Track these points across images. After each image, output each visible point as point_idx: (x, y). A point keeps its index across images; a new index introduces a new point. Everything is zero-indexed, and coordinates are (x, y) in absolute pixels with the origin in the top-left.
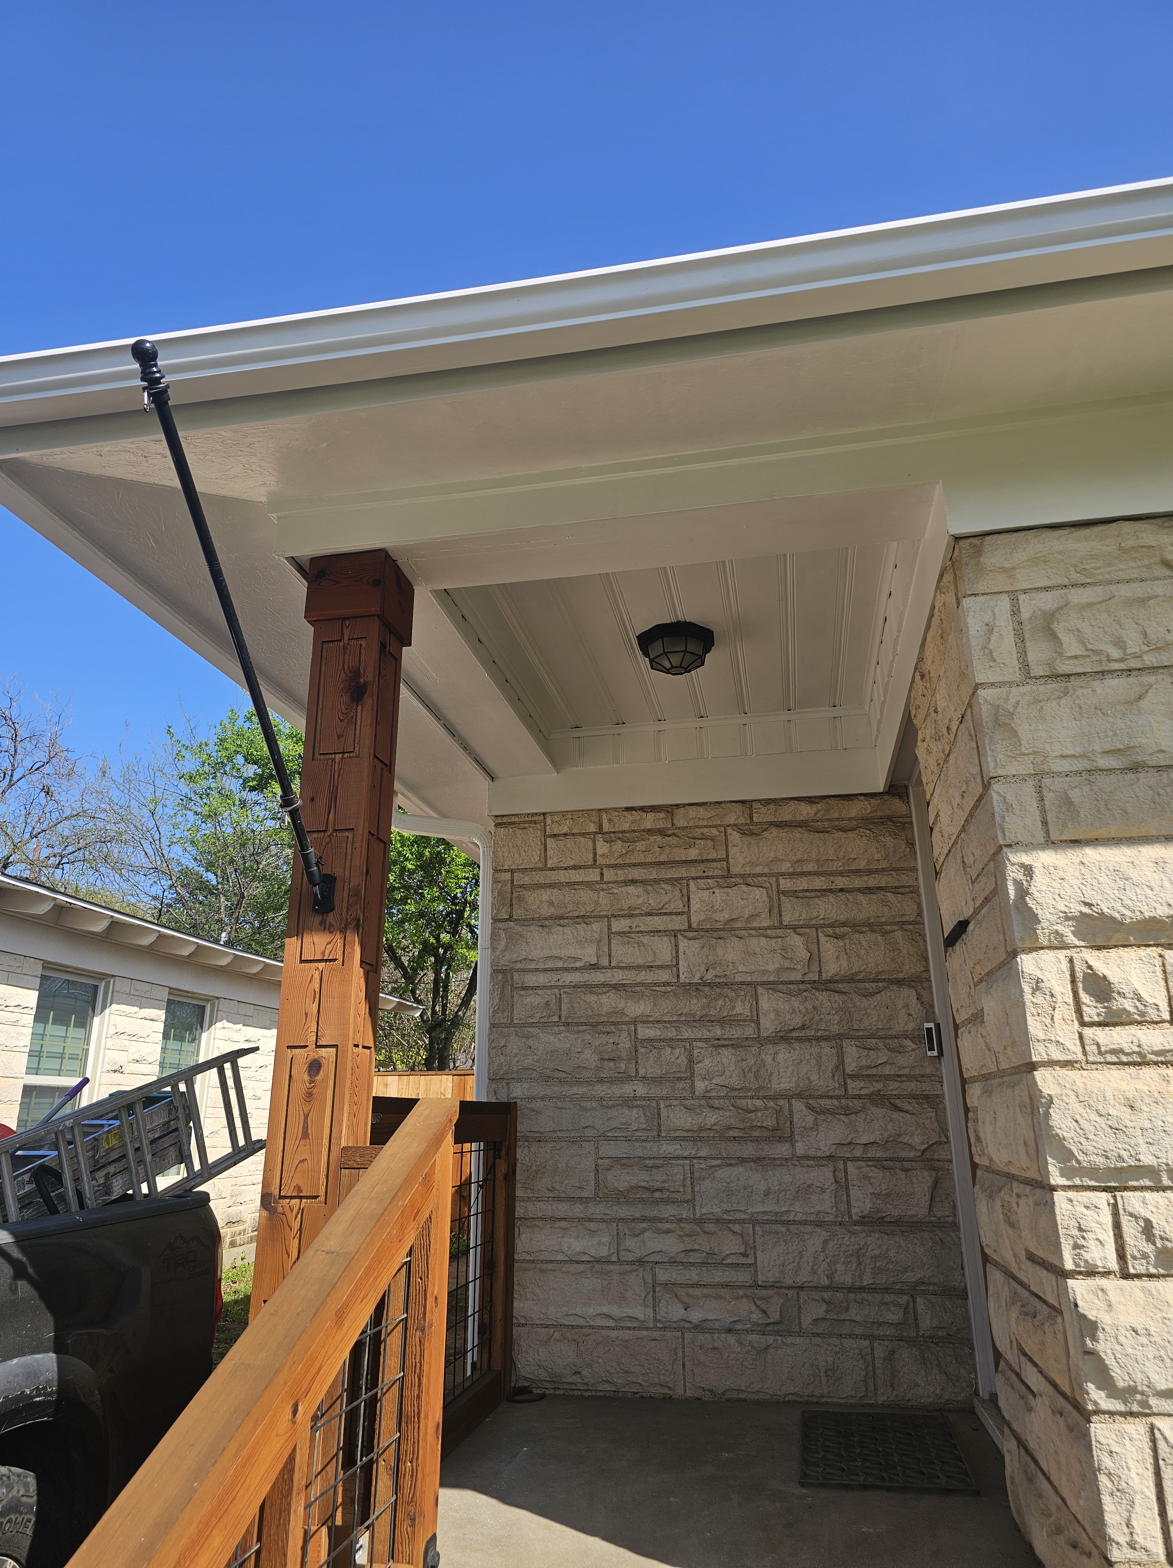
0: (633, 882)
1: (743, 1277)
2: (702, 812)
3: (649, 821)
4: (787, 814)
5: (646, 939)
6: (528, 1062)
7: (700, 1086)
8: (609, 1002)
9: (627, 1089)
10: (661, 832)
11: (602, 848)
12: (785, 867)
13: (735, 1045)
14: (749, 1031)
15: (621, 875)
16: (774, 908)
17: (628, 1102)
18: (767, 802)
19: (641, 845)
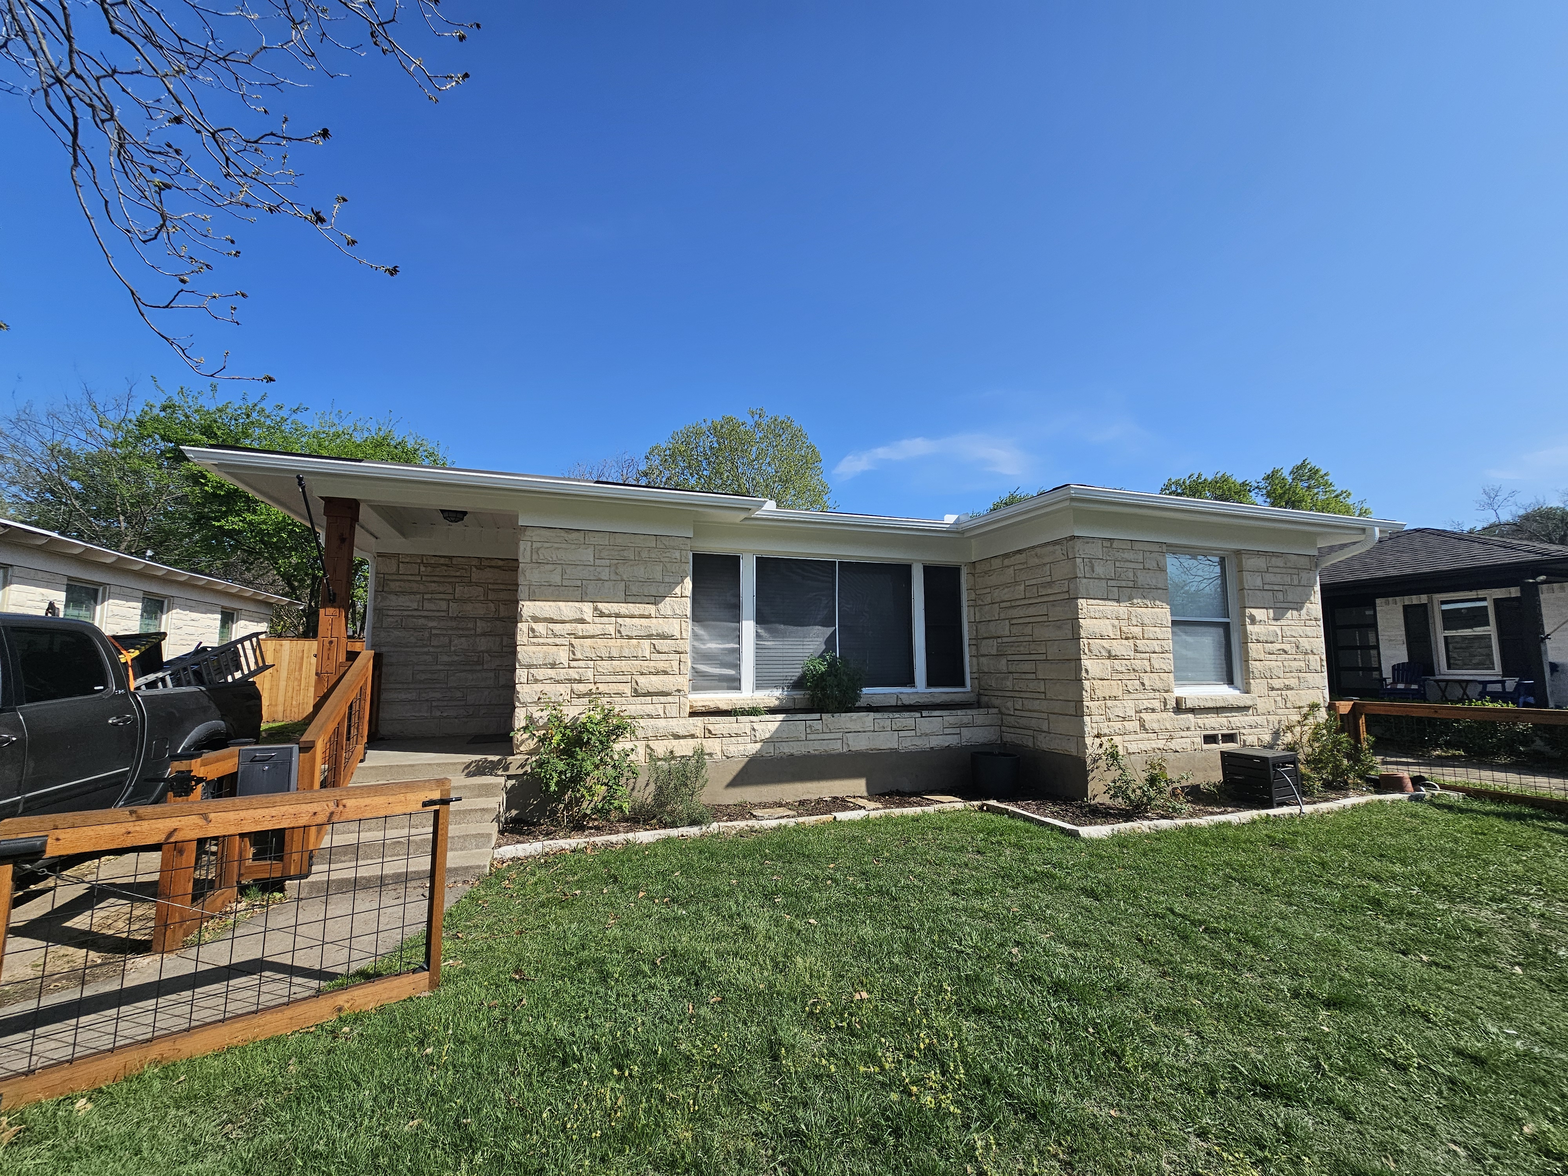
0: (434, 582)
1: (463, 703)
2: (462, 560)
3: (442, 561)
4: (493, 563)
5: (437, 601)
6: (389, 640)
7: (453, 649)
8: (422, 621)
9: (426, 650)
10: (447, 565)
11: (423, 569)
12: (492, 581)
13: (466, 636)
14: (472, 632)
15: (429, 579)
16: (486, 594)
17: (426, 653)
18: (487, 559)
19: (438, 569)
